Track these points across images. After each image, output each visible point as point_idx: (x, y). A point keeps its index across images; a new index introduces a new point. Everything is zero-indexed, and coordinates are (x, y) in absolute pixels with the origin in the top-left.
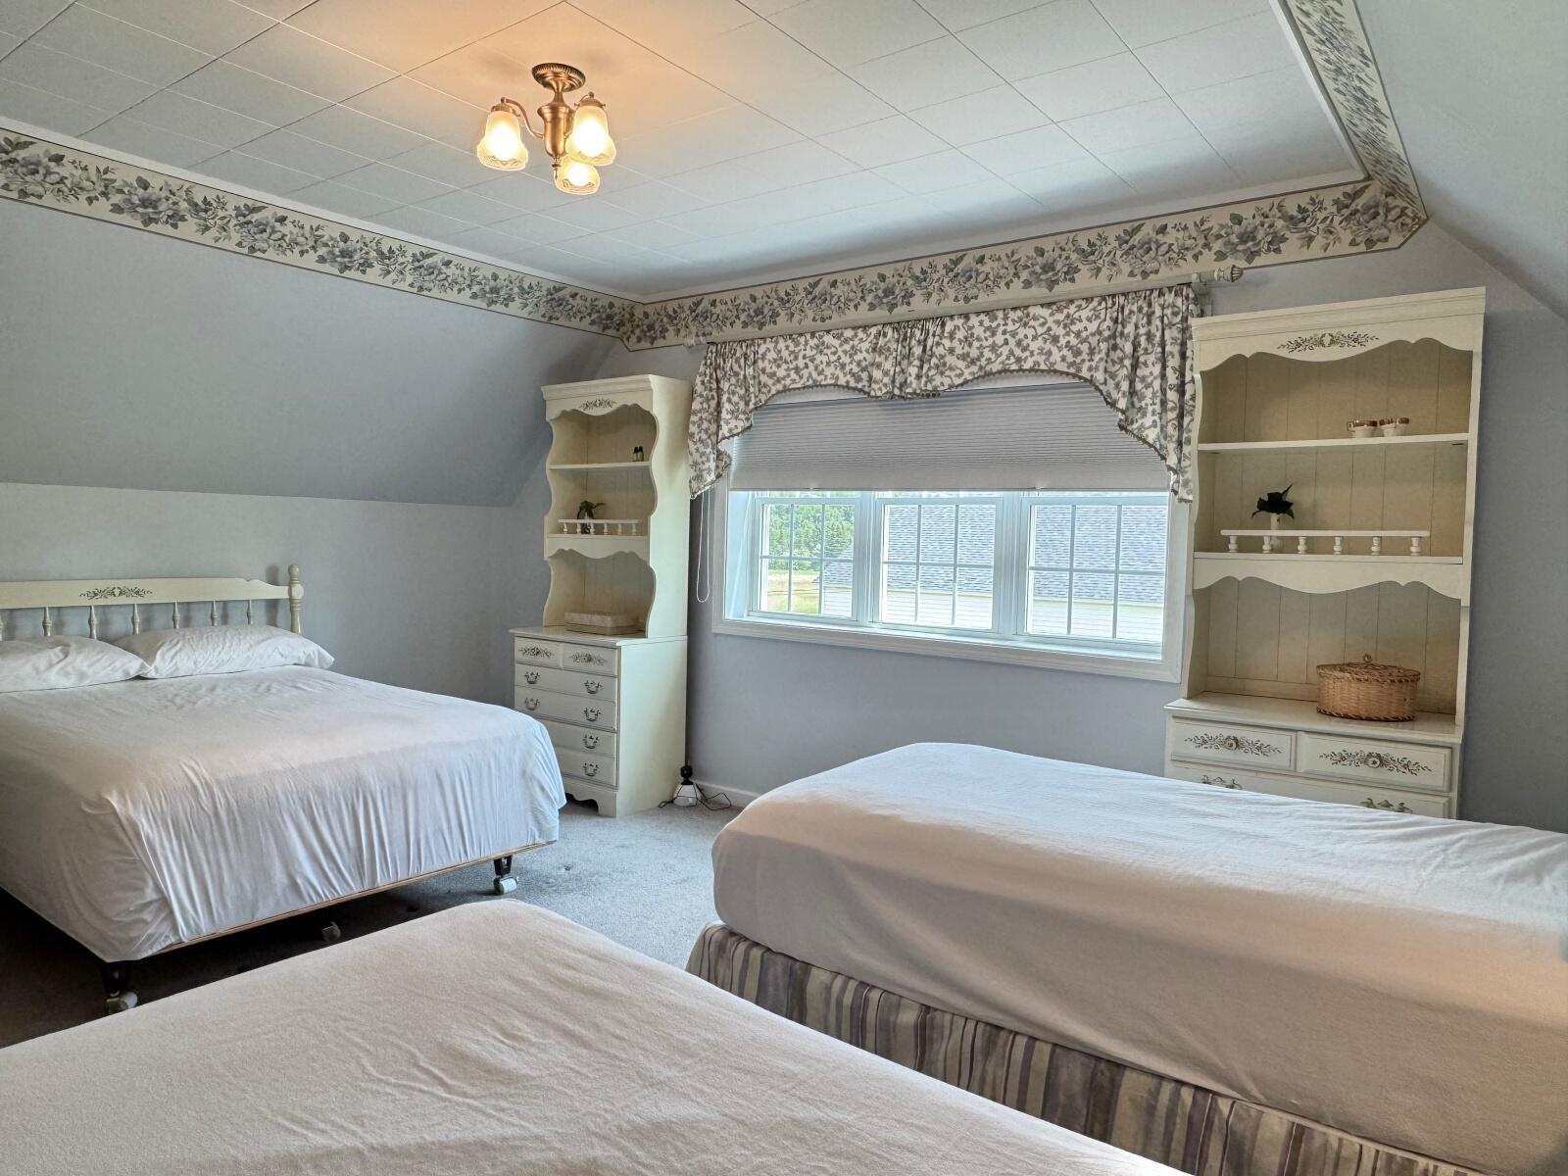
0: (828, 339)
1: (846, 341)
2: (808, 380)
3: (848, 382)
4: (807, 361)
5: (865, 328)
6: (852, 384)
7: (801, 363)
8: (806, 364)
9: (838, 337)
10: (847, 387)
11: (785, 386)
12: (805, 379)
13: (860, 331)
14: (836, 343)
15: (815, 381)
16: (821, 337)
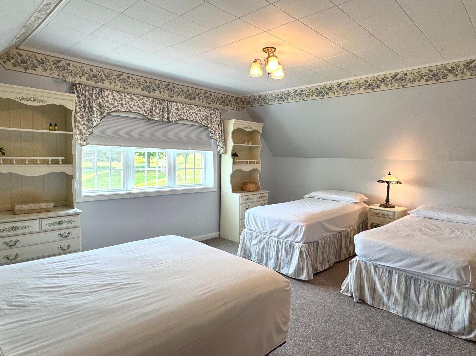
0: (134, 97)
1: (141, 99)
2: (126, 109)
3: (143, 113)
4: (126, 102)
5: (147, 97)
6: (145, 114)
7: (124, 103)
8: (126, 103)
9: (138, 97)
10: (143, 115)
11: (118, 109)
12: (125, 108)
13: (145, 98)
14: (137, 99)
15: (129, 110)
16: (131, 96)
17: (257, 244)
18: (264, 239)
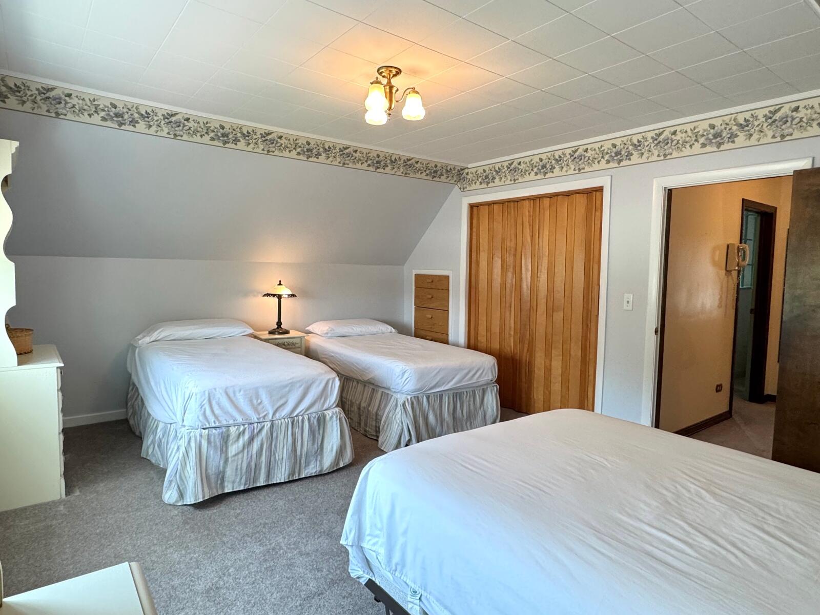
17: (243, 450)
18: (260, 431)
